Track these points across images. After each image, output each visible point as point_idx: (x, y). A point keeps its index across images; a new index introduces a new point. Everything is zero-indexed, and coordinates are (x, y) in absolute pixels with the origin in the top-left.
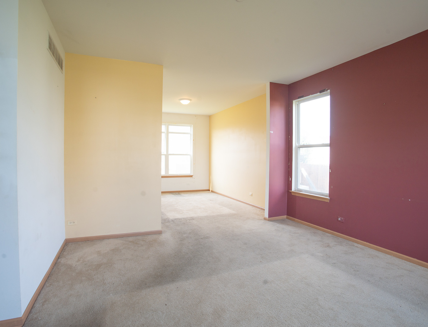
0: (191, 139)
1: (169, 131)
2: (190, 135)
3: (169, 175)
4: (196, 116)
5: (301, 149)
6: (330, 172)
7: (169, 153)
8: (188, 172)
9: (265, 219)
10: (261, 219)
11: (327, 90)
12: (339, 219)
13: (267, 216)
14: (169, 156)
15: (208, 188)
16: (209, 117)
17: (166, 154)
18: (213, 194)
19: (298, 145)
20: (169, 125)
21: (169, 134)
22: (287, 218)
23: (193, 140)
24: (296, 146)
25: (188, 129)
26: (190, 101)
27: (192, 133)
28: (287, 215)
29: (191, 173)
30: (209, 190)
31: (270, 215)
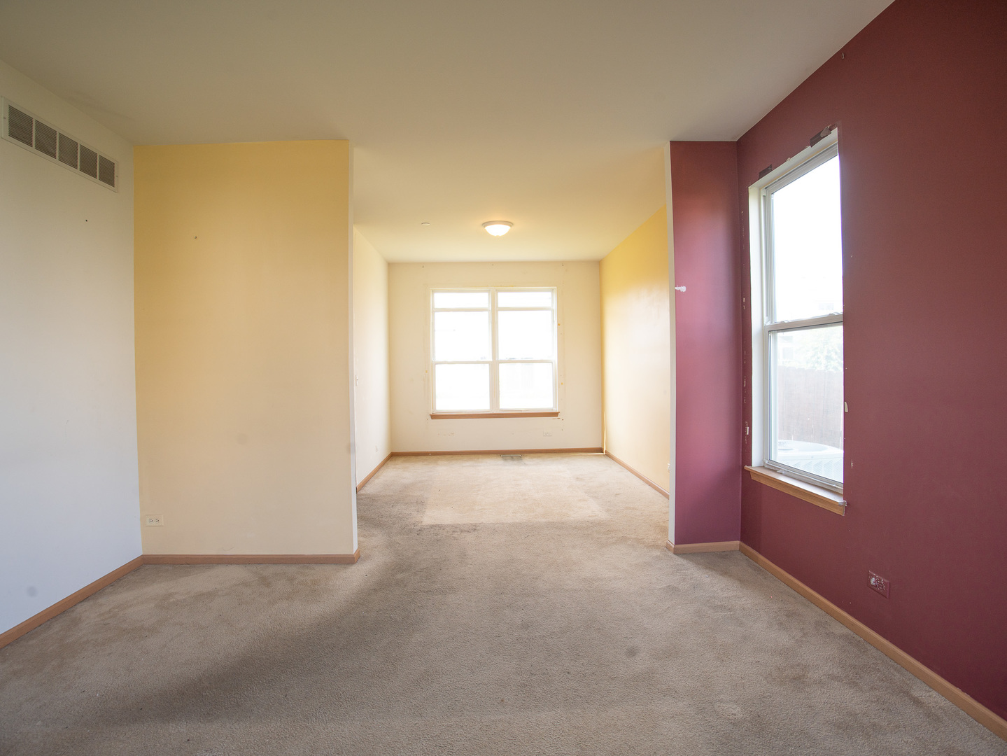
0: (553, 321)
1: (500, 305)
2: (549, 313)
3: (502, 410)
4: (563, 263)
5: (780, 335)
6: (847, 411)
7: (501, 357)
8: (547, 404)
9: (668, 547)
10: (656, 547)
11: (831, 129)
12: (873, 580)
13: (673, 541)
14: (500, 365)
15: (599, 446)
16: (597, 265)
17: (491, 360)
18: (607, 461)
19: (769, 324)
20: (498, 291)
21: (499, 312)
22: (742, 550)
23: (559, 325)
24: (763, 327)
25: (546, 298)
26: (511, 226)
27: (555, 307)
28: (742, 539)
29: (556, 407)
30: (601, 450)
31: (680, 539)
